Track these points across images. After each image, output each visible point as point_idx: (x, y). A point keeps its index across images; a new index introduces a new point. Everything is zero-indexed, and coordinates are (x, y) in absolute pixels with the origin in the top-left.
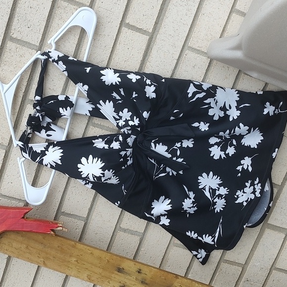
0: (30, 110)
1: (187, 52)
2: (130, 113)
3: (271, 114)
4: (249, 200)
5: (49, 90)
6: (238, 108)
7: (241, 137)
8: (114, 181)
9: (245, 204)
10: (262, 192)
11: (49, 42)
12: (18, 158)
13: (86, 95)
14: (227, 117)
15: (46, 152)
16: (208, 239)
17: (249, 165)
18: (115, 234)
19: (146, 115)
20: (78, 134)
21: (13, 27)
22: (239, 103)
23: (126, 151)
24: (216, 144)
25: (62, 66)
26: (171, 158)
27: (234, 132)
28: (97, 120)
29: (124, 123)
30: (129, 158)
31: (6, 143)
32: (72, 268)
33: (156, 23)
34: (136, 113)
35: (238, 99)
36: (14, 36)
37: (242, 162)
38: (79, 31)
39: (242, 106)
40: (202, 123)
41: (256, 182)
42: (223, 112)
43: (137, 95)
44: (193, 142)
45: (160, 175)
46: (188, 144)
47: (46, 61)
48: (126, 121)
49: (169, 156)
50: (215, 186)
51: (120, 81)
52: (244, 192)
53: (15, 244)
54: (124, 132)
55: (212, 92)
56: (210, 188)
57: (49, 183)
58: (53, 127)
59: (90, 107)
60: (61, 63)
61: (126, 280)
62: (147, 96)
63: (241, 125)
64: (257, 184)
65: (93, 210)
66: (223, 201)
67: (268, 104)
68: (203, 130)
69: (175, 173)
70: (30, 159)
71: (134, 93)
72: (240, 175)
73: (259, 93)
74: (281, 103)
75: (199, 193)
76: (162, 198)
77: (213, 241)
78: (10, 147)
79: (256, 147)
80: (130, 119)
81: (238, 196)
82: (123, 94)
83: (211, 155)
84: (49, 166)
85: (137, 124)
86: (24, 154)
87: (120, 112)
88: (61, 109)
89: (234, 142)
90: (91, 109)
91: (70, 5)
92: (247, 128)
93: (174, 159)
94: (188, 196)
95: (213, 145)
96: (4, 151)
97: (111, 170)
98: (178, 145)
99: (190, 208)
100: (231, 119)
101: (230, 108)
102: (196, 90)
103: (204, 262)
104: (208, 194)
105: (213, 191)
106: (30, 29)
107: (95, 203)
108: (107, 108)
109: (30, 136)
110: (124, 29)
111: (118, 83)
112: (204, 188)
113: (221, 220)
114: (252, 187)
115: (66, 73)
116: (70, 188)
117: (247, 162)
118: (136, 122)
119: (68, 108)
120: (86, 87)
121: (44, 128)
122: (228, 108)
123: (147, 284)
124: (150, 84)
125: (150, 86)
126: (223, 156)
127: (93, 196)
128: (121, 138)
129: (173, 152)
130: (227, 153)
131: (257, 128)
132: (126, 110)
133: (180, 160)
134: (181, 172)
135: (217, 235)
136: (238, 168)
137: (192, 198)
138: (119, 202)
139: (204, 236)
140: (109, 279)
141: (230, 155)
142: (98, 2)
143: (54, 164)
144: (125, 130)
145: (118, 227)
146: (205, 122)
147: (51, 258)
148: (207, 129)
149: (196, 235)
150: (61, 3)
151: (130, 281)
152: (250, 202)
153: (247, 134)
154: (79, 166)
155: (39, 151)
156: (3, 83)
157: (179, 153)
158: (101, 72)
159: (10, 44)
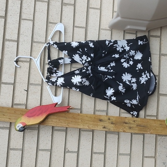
0: (47, 66)
1: (101, 31)
2: (86, 56)
3: (142, 44)
5: (52, 58)
6: (128, 46)
7: (133, 56)
8: (87, 83)
9: (145, 83)
10: (150, 76)
11: (48, 39)
12: (47, 86)
13: (67, 55)
14: (125, 50)
15: (58, 80)
16: (135, 102)
17: (141, 67)
19: (92, 55)
20: (68, 71)
21: (34, 38)
22: (128, 44)
23: (89, 71)
24: (124, 61)
25: (55, 46)
26: (108, 71)
27: (130, 54)
30: (91, 74)
31: (40, 83)
32: (80, 125)
33: (86, 23)
34: (88, 56)
35: (127, 42)
36: (35, 41)
37: (137, 66)
38: (58, 33)
41: (146, 72)
42: (123, 49)
44: (115, 63)
45: (106, 79)
46: (113, 64)
47: (49, 46)
48: (85, 60)
50: (130, 79)
51: (79, 44)
52: (142, 78)
55: (116, 42)
56: (128, 81)
57: (62, 94)
58: (57, 71)
60: (55, 45)
61: (104, 124)
62: (90, 46)
63: (131, 51)
66: (135, 84)
67: (139, 41)
68: (117, 57)
69: (112, 78)
71: (85, 48)
72: (138, 71)
73: (134, 39)
74: (145, 40)
75: (124, 84)
76: (109, 88)
77: (137, 102)
78: (42, 84)
79: (141, 59)
80: (87, 59)
81: (140, 80)
82: (81, 51)
83: (124, 67)
84: (60, 86)
85: (90, 60)
86: (48, 83)
87: (82, 57)
88: (59, 61)
89: (131, 59)
90: (71, 61)
91: (53, 25)
92: (134, 51)
93: (109, 71)
94: (120, 85)
95: (123, 63)
96: (41, 87)
97: (85, 78)
98: (109, 66)
99: (122, 90)
100: (127, 51)
101: (125, 47)
102: (109, 42)
103: (138, 116)
104: (128, 83)
105: (130, 81)
106: (41, 36)
107: (82, 101)
108: (77, 57)
109: (50, 77)
110: (75, 28)
111: (78, 45)
112: (126, 81)
113: (138, 93)
115: (58, 48)
116: (70, 97)
117: (139, 66)
118: (89, 59)
119: (62, 59)
120: (66, 52)
121: (54, 73)
123: (114, 124)
125: (91, 43)
126: (129, 66)
127: (81, 98)
128: (85, 68)
129: (108, 69)
130: (130, 64)
131: (138, 51)
132: (84, 56)
133: (112, 71)
134: (114, 77)
135: (138, 98)
136: (137, 69)
137: (122, 85)
138: (92, 94)
139: (132, 100)
140: (97, 125)
141: (132, 65)
142: (63, 21)
143: (62, 84)
144: (86, 64)
145: (95, 110)
146: (117, 54)
147: (71, 122)
148: (119, 56)
149: (129, 101)
150: (50, 25)
151: (107, 124)
152: (147, 81)
153: (135, 54)
154: (72, 80)
155: (54, 81)
156: (34, 58)
157: (110, 68)
158: (71, 43)
159: (34, 44)
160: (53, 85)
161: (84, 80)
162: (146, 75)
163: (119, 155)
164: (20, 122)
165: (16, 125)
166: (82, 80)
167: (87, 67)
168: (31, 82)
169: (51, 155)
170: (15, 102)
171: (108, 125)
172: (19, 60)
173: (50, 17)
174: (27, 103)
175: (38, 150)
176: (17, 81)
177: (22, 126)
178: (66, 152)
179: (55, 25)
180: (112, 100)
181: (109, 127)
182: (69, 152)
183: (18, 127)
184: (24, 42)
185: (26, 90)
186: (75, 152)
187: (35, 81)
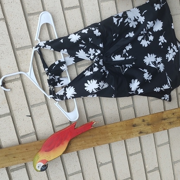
0: (46, 78)
1: (101, 4)
2: (94, 49)
3: (159, 8)
4: (174, 56)
5: (49, 63)
6: (142, 16)
7: (152, 28)
8: (106, 86)
9: (173, 59)
10: (178, 49)
11: (35, 40)
12: (55, 103)
13: (68, 54)
14: (139, 23)
15: (66, 92)
16: (166, 87)
17: (164, 39)
18: (120, 113)
19: (101, 45)
20: (75, 76)
21: (15, 43)
22: (141, 13)
23: (102, 68)
24: (142, 39)
25: (48, 47)
26: (125, 59)
27: (147, 28)
28: (79, 63)
29: (93, 56)
30: (106, 71)
31: (44, 100)
32: (111, 139)
34: (96, 47)
35: (139, 11)
36: (18, 47)
37: (160, 40)
38: (46, 26)
39: (143, 13)
40: (129, 33)
41: (172, 46)
42: (136, 22)
43: (91, 39)
44: (131, 45)
45: (125, 70)
46: (129, 47)
47: (39, 49)
48: (94, 54)
49: (124, 58)
50: (154, 60)
51: (80, 36)
52: (169, 54)
53: (78, 144)
54: (96, 60)
55: (125, 15)
56: (152, 62)
57: (76, 106)
58: (61, 79)
59: (73, 59)
60: (47, 46)
61: (140, 129)
62: (97, 35)
63: (148, 22)
64: (173, 46)
65: (103, 108)
66: (162, 64)
67: (155, 4)
68: (132, 36)
69: (131, 65)
70: (60, 100)
71: (89, 38)
72: (162, 47)
73: (147, 2)
74: (161, 1)
75: (149, 68)
76: (133, 80)
77: (169, 86)
78: (47, 101)
79: (162, 29)
80: (95, 52)
81: (167, 58)
82: (84, 43)
83: (143, 46)
84: (71, 98)
85: (100, 53)
86: (56, 99)
87: (89, 52)
88: (61, 67)
89: (150, 33)
90: (74, 60)
91: (34, 16)
92: (152, 22)
93: (127, 58)
94: (144, 72)
95: (141, 41)
96: (46, 105)
97: (102, 81)
98: (125, 51)
99: (149, 77)
100: (142, 23)
101: (138, 18)
102: (117, 19)
103: (170, 100)
104: (153, 66)
105: (154, 63)
106: (23, 39)
107: (102, 104)
108: (81, 54)
109: (54, 90)
110: (66, 12)
111: (80, 38)
112: (149, 64)
113: (167, 74)
114: (172, 49)
115: (52, 49)
116: (86, 104)
117: (162, 39)
118: (99, 52)
119: (64, 65)
120: (66, 50)
121: (58, 82)
122: (137, 18)
123: (150, 124)
124: (94, 29)
125: (95, 30)
126: (149, 43)
128: (96, 64)
129: (125, 56)
130: (150, 40)
131: (157, 19)
132: (90, 49)
133: (130, 57)
134: (134, 63)
135: (169, 82)
136: (160, 44)
137: (147, 72)
138: (114, 95)
139: (163, 86)
140: (132, 133)
141: (152, 40)
142: (46, 7)
143: (73, 96)
144: (96, 59)
145: (119, 108)
146: (131, 32)
147: (99, 139)
148: (134, 35)
149: (159, 88)
150: (30, 18)
151: (142, 128)
152: (175, 57)
153: (154, 25)
154: (86, 88)
155: (62, 94)
156: (26, 72)
157: (127, 54)
158: (69, 38)
159: (18, 52)
160: (62, 99)
161: (101, 84)
162: (173, 49)
163: (157, 147)
164: (39, 161)
165: (36, 166)
166: (99, 85)
167: (98, 62)
168: (31, 103)
169: (84, 175)
170: (21, 134)
171: (144, 128)
172: (6, 80)
173: (26, 6)
174: (35, 130)
175: (68, 176)
176: (13, 108)
177: (42, 164)
178: (99, 166)
179: (37, 15)
180: (139, 93)
181: (146, 131)
182: (102, 164)
183: (38, 167)
184: (2, 55)
185: (29, 115)
186: (109, 162)
187: (36, 101)
